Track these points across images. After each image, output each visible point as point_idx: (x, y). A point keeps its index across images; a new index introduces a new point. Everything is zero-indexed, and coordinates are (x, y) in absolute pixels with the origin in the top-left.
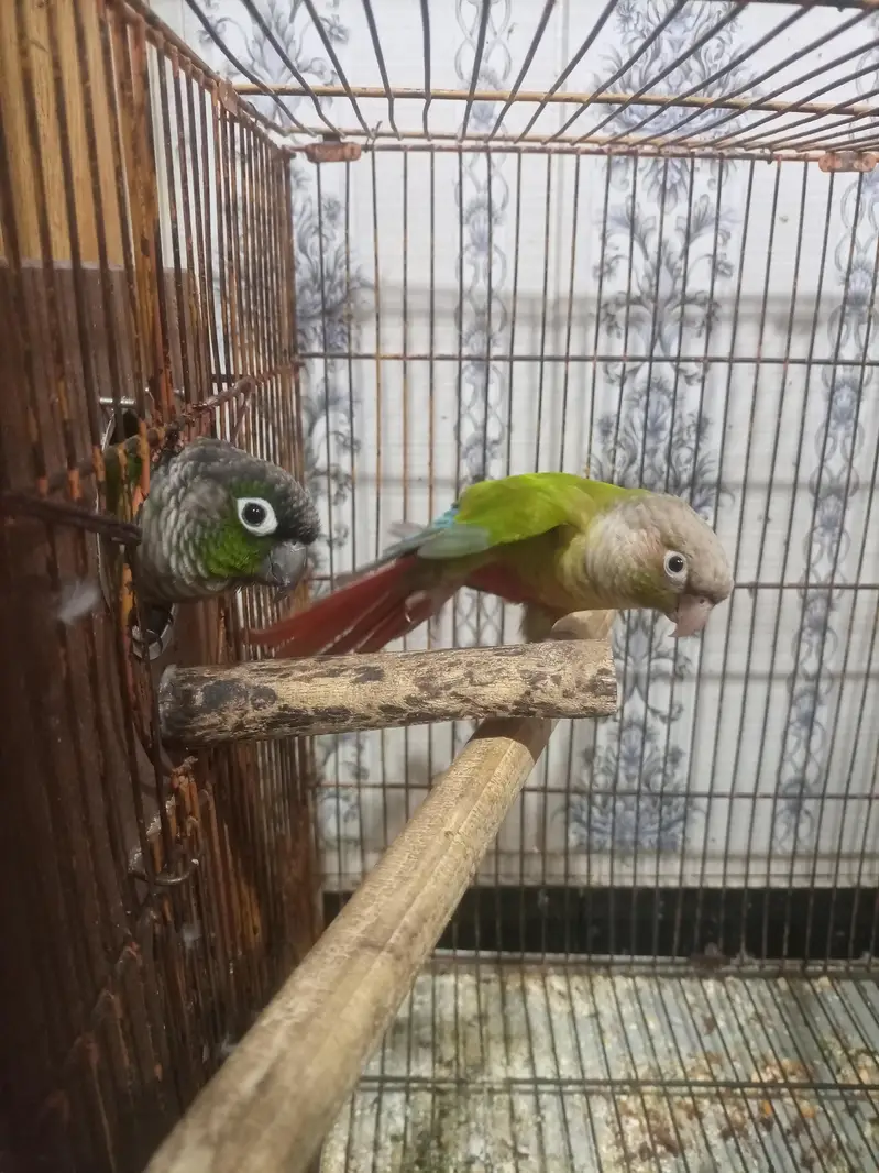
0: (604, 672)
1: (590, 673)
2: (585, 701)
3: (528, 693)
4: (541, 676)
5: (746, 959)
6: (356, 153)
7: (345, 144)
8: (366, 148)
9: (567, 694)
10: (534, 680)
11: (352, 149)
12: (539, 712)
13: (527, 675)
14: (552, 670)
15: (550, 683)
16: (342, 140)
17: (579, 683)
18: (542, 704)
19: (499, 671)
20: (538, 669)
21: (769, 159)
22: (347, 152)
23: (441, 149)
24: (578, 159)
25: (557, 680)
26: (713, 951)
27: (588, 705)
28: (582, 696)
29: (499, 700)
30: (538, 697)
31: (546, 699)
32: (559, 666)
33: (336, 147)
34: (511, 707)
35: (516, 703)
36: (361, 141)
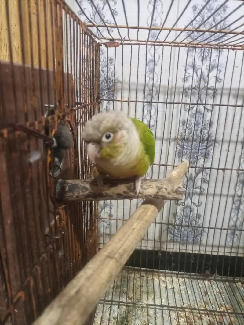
0: (180, 188)
1: (176, 188)
2: (174, 195)
3: (158, 192)
4: (162, 188)
5: (217, 275)
6: (118, 45)
7: (115, 42)
8: (121, 44)
9: (169, 193)
10: (160, 189)
11: (117, 44)
12: (161, 198)
13: (158, 187)
14: (165, 186)
15: (164, 190)
16: (115, 41)
17: (172, 190)
18: (162, 196)
19: (150, 186)
20: (161, 186)
21: (233, 49)
22: (116, 44)
23: (142, 44)
24: (179, 48)
25: (166, 189)
26: (207, 272)
27: (175, 196)
28: (173, 194)
29: (149, 194)
30: (160, 193)
31: (163, 194)
32: (167, 185)
33: (113, 43)
34: (153, 196)
35: (154, 195)
36: (120, 42)
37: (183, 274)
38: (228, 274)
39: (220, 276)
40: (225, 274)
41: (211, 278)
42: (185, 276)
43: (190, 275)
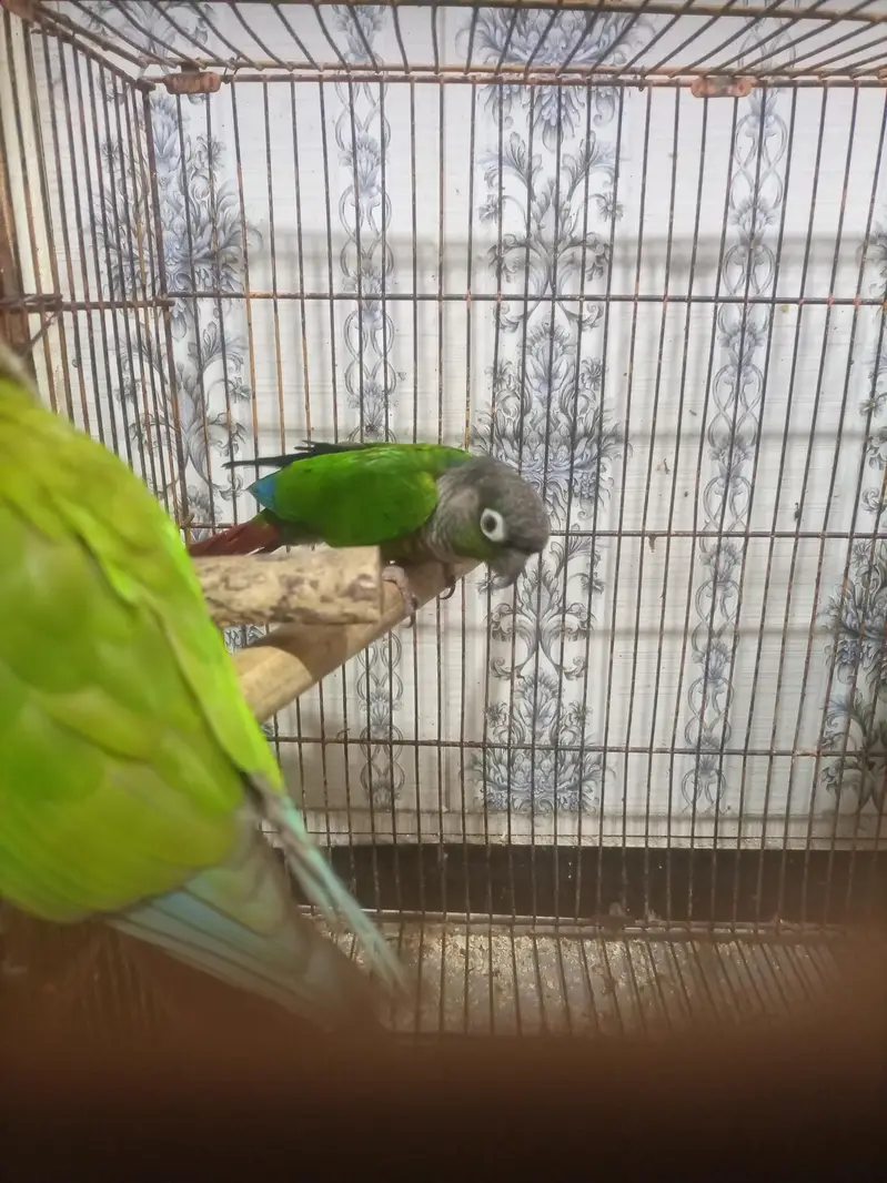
0: (364, 577)
1: (349, 578)
2: (343, 607)
3: (284, 598)
4: (298, 581)
5: (651, 918)
6: (215, 83)
7: (202, 75)
8: (226, 79)
9: (325, 600)
10: (291, 584)
11: (211, 80)
12: (298, 618)
13: (284, 580)
14: (310, 575)
15: (307, 588)
16: (201, 70)
17: (337, 588)
18: (300, 611)
19: (256, 576)
20: (299, 574)
21: (641, 85)
22: (206, 83)
23: (302, 79)
25: (314, 584)
27: (348, 610)
28: (340, 600)
29: (254, 606)
30: (294, 602)
31: (303, 604)
32: (319, 571)
33: (195, 78)
34: (269, 613)
35: (273, 609)
36: (220, 71)
37: (534, 923)
38: (690, 913)
39: (661, 922)
40: (679, 914)
41: (629, 929)
42: (539, 929)
43: (556, 924)
